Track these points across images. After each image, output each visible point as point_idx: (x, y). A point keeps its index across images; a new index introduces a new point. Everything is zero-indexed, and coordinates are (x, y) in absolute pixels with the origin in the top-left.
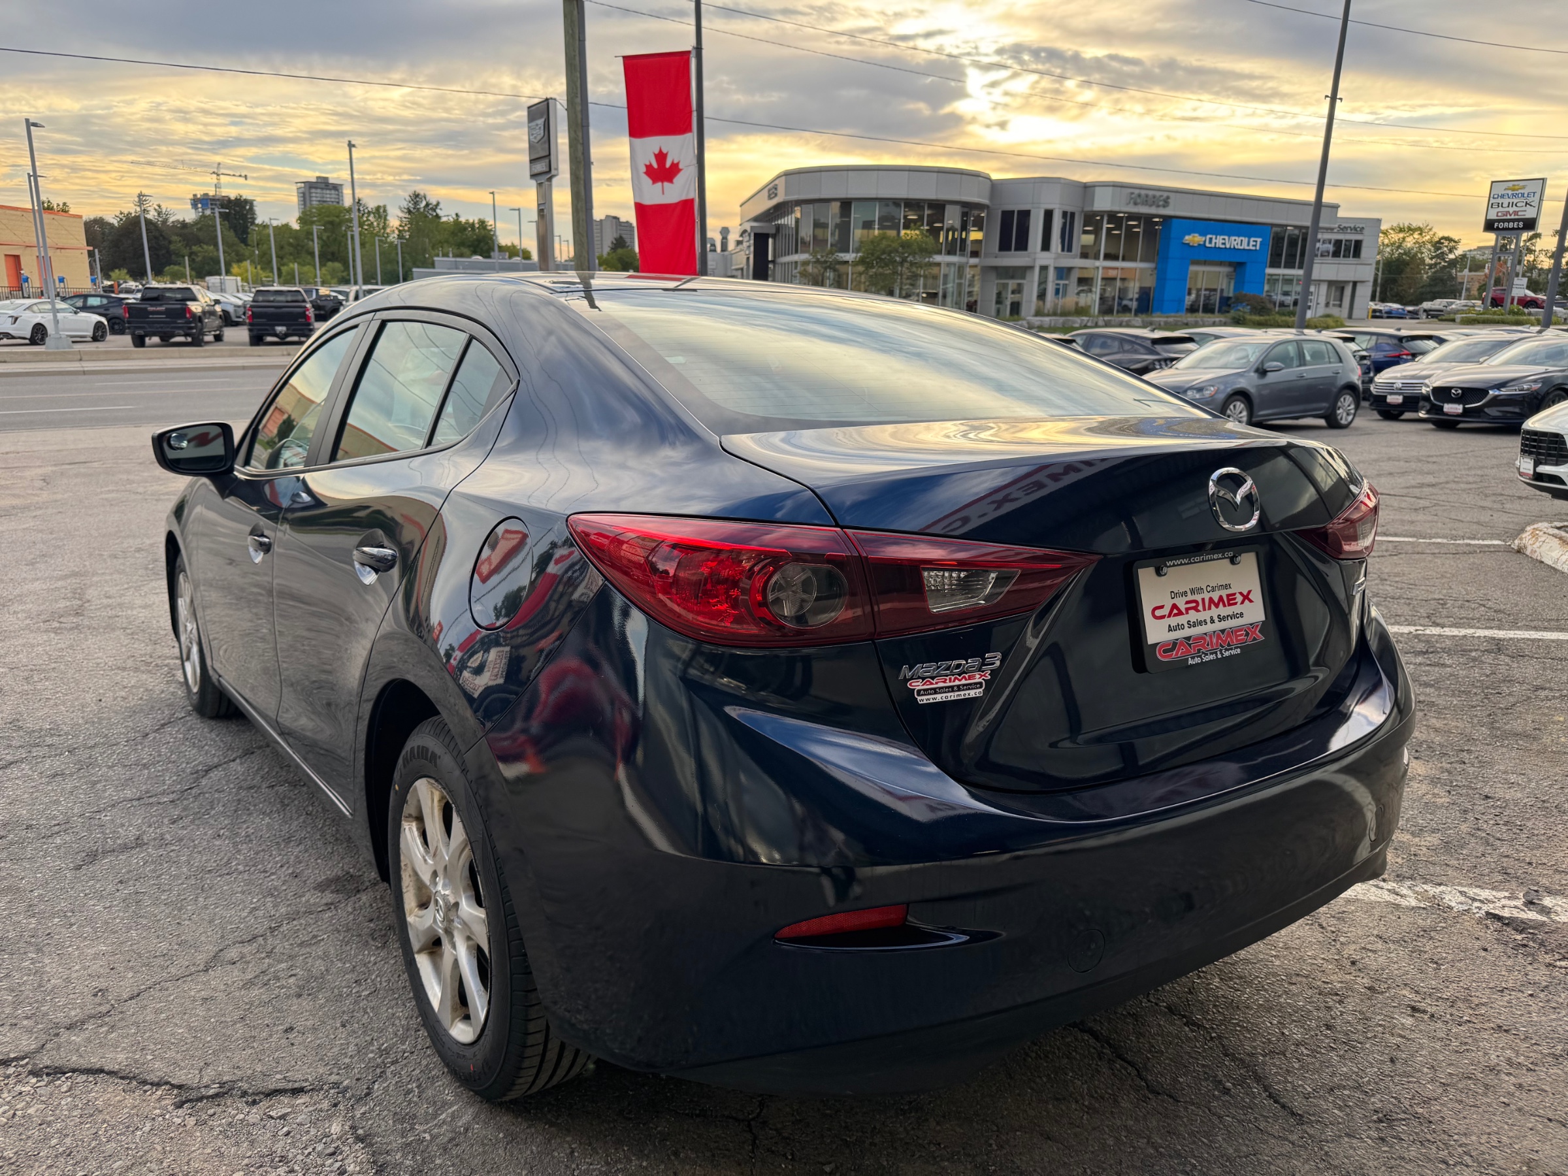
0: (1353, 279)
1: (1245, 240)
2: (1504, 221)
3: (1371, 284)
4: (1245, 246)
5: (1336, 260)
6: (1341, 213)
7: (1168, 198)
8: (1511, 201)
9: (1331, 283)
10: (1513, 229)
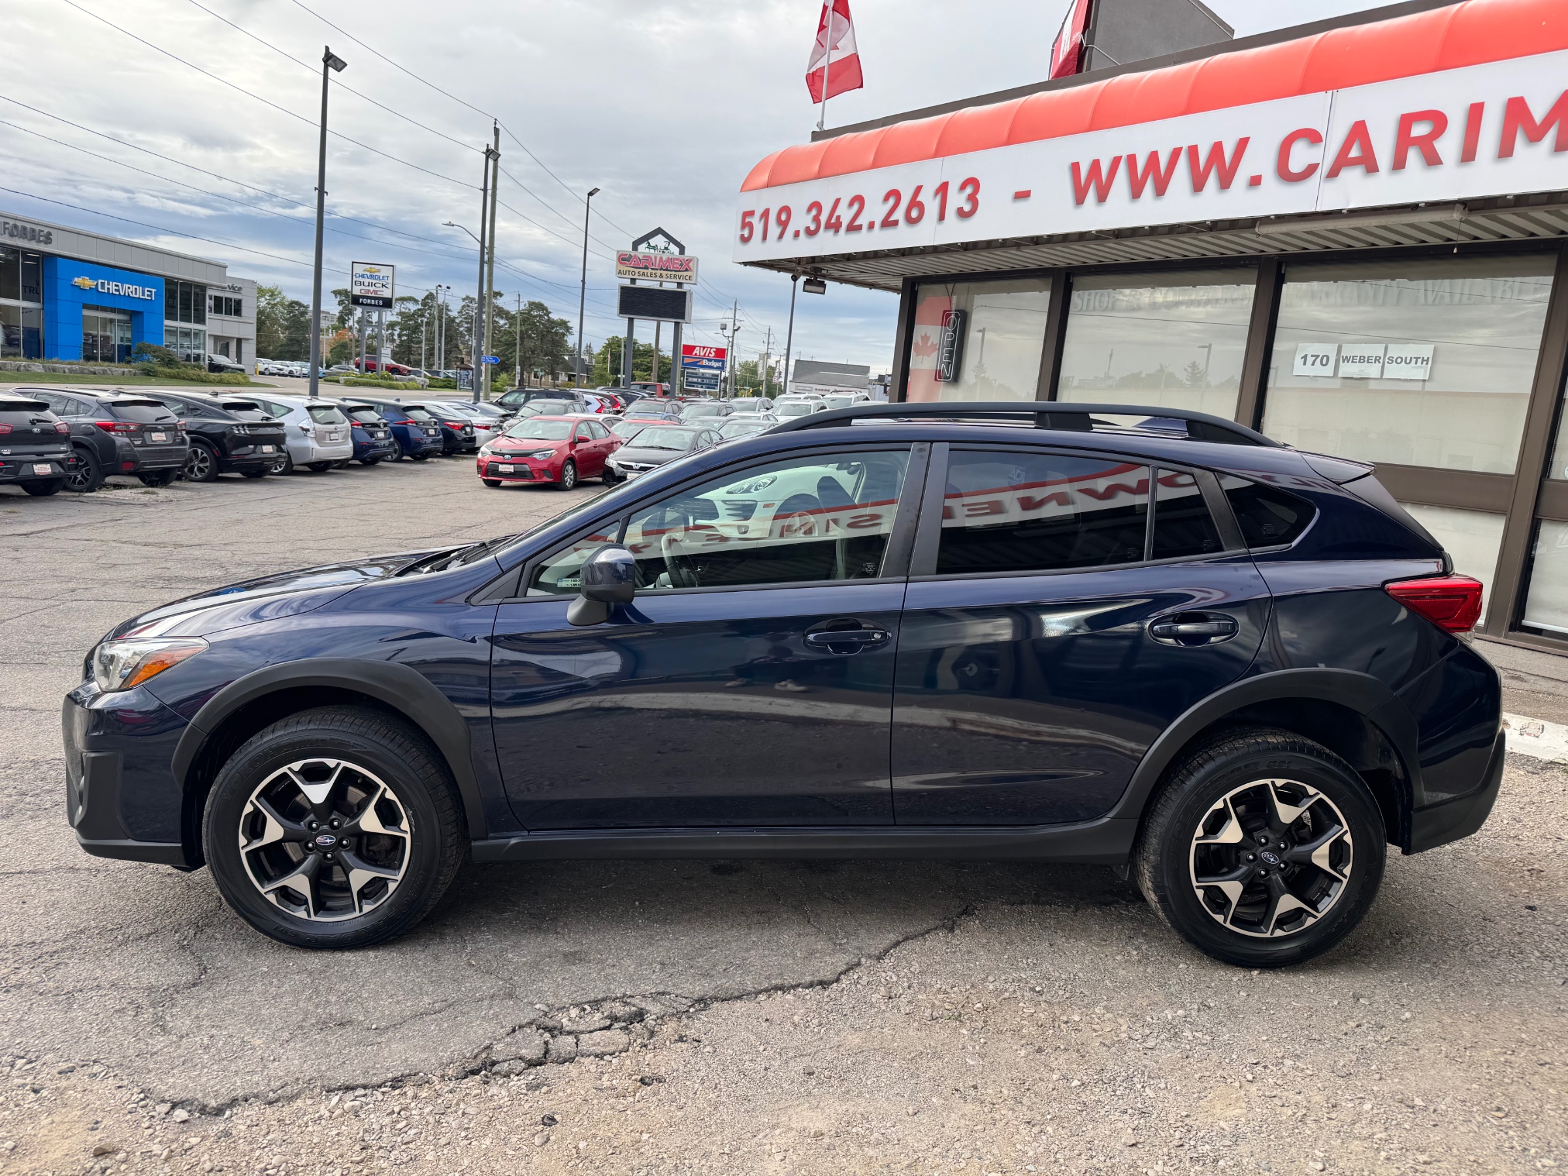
0: (238, 336)
1: (140, 289)
2: (368, 298)
3: (255, 342)
4: (139, 295)
5: (218, 316)
6: (229, 274)
7: (50, 234)
8: (371, 281)
9: (216, 338)
10: (375, 305)
